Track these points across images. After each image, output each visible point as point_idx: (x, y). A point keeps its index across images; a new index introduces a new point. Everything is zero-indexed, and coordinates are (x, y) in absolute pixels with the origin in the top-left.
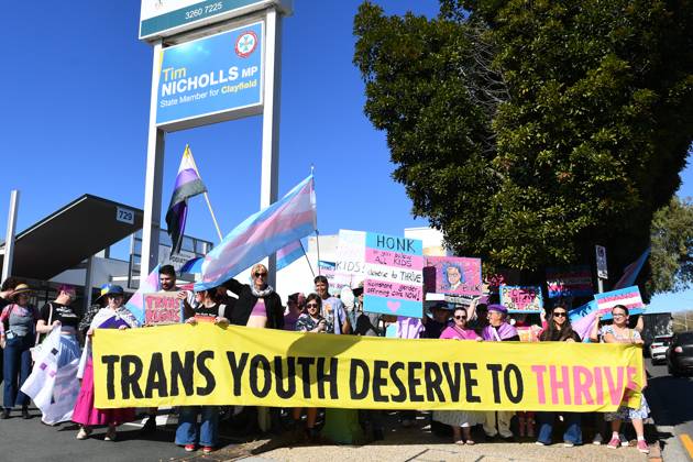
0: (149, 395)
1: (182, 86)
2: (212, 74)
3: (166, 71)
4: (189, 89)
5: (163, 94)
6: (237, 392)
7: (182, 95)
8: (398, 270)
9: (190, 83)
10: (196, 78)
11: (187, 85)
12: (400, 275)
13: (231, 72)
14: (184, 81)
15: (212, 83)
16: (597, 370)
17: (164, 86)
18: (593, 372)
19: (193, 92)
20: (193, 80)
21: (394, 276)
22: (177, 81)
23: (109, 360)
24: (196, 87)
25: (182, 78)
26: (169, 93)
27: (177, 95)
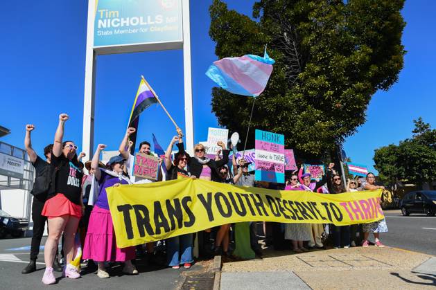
0: (158, 232)
1: (116, 22)
2: (141, 18)
3: (102, 11)
4: (122, 25)
5: (99, 27)
6: (211, 218)
7: (117, 28)
8: (272, 154)
9: (123, 22)
10: (128, 19)
11: (120, 22)
12: (273, 156)
13: (157, 18)
14: (118, 20)
15: (142, 23)
16: (369, 200)
17: (100, 22)
18: (368, 201)
19: (125, 27)
20: (125, 20)
21: (271, 158)
22: (112, 19)
23: (124, 209)
24: (128, 25)
25: (116, 17)
26: (104, 26)
27: (112, 29)
